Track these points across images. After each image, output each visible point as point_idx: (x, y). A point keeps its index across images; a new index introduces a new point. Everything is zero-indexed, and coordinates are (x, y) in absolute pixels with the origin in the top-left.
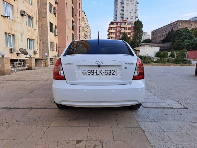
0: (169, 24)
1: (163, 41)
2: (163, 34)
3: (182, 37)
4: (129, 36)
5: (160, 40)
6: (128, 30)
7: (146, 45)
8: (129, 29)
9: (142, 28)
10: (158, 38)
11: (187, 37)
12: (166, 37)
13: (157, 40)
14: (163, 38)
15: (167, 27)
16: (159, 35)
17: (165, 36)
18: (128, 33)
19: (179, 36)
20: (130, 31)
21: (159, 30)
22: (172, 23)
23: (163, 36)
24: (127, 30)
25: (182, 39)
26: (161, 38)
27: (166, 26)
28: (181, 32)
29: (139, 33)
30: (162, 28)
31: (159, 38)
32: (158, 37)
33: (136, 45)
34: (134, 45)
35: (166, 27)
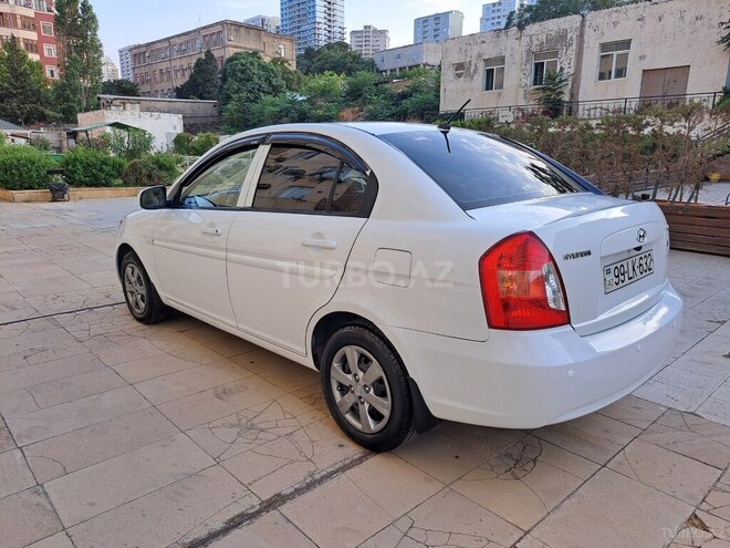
0: (194, 31)
1: (181, 93)
2: (177, 64)
3: (249, 85)
4: (34, 57)
5: (166, 86)
6: (24, 27)
7: (128, 105)
8: (29, 24)
9: (95, 30)
10: (158, 80)
11: (265, 86)
12: (191, 77)
13: (158, 87)
14: (180, 81)
15: (186, 38)
16: (164, 66)
17: (187, 74)
18: (26, 45)
19: (241, 80)
20: (33, 36)
21: (159, 46)
22: (205, 28)
23: (179, 74)
24: (16, 26)
25: (250, 92)
26: (169, 79)
27: (184, 34)
28: (243, 65)
29: (87, 53)
30: (168, 39)
31: (162, 81)
32: (158, 72)
33: (80, 102)
34: (74, 102)
35: (183, 39)
